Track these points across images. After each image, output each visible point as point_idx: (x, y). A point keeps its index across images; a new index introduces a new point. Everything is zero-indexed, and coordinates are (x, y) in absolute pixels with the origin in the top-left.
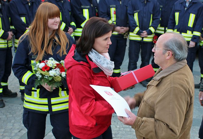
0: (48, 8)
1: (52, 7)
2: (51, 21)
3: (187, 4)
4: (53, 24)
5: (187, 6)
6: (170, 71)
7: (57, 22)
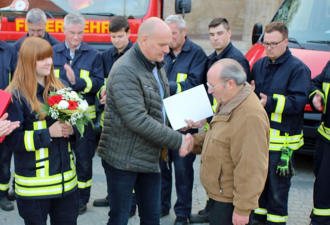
0: (37, 46)
1: (42, 45)
2: (40, 64)
3: (72, 55)
4: (43, 68)
5: (72, 58)
6: (238, 101)
7: (48, 65)
